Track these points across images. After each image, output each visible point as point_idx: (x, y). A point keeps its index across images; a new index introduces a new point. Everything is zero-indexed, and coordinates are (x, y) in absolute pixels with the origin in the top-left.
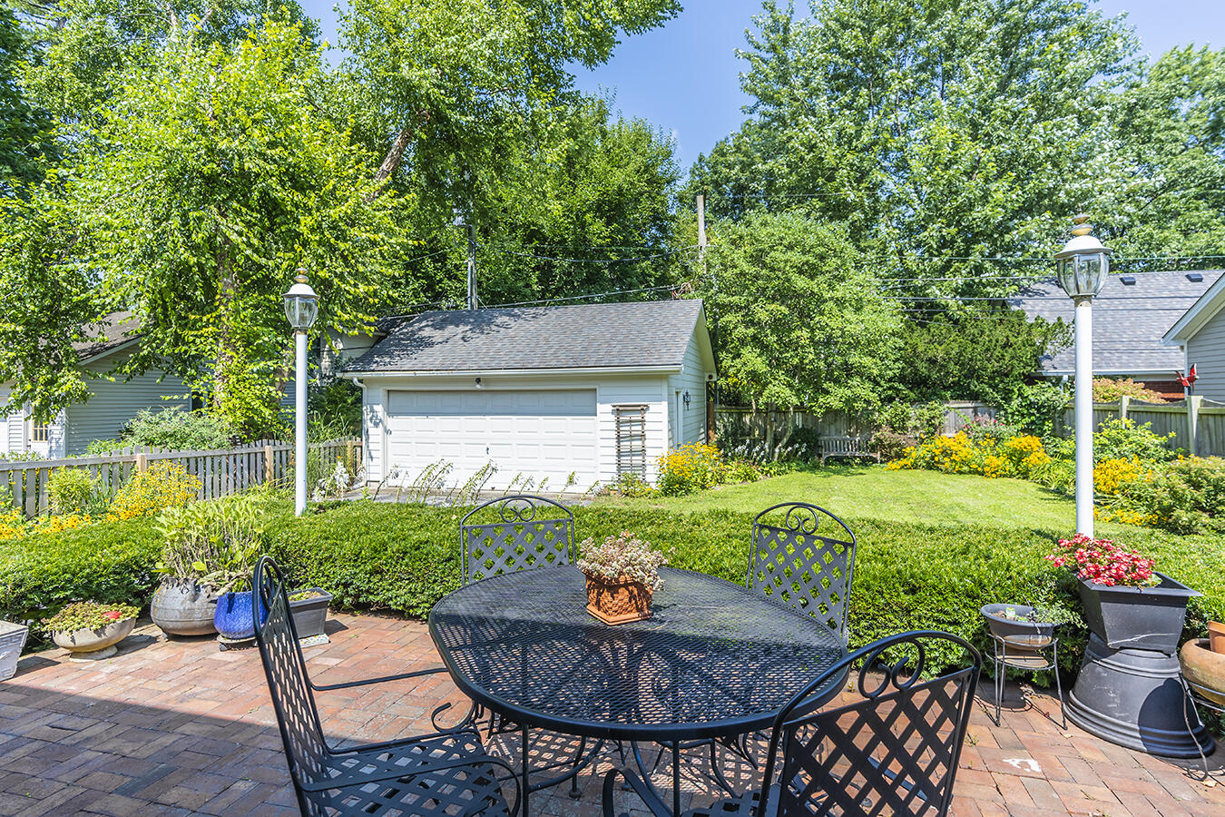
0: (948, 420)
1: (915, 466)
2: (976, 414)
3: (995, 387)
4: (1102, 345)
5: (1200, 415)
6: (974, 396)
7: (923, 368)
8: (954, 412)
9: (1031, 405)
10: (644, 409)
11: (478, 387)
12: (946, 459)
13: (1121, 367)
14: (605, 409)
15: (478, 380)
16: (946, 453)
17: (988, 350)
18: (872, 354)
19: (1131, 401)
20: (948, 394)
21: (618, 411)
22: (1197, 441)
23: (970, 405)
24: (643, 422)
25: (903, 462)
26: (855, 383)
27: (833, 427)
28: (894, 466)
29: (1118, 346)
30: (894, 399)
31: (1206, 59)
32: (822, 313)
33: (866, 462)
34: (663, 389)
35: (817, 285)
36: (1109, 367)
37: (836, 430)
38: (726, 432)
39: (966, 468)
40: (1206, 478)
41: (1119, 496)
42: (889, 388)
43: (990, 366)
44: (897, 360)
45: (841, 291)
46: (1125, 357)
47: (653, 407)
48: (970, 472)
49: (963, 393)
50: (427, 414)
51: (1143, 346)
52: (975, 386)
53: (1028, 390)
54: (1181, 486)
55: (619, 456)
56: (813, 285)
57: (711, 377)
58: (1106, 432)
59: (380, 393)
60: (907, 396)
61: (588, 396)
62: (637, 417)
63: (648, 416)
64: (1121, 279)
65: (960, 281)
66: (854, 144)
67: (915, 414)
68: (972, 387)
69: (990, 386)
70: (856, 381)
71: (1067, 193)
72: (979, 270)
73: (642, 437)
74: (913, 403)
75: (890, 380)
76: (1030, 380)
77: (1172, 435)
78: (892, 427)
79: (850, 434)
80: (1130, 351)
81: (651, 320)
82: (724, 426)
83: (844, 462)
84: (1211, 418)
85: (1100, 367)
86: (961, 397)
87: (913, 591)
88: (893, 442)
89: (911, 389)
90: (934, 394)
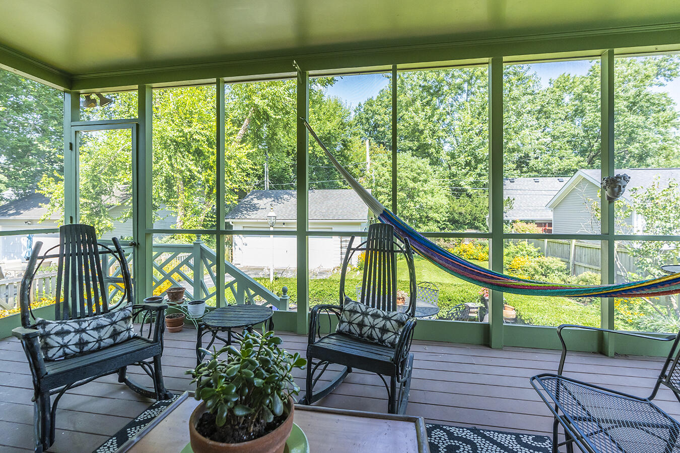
6: (476, 228)
7: (457, 217)
11: (284, 226)
12: (465, 254)
13: (531, 217)
15: (284, 224)
16: (464, 251)
17: (481, 210)
18: (437, 212)
20: (466, 227)
22: (547, 251)
26: (430, 224)
29: (531, 208)
30: (445, 228)
31: (575, 81)
32: (418, 196)
34: (359, 229)
35: (417, 185)
36: (527, 216)
39: (472, 257)
40: (545, 265)
41: (520, 270)
42: (444, 224)
43: (482, 216)
44: (447, 213)
45: (427, 187)
46: (533, 213)
48: (473, 259)
49: (472, 226)
51: (539, 208)
52: (477, 224)
54: (537, 267)
55: (341, 254)
56: (416, 185)
57: (372, 218)
58: (518, 246)
60: (450, 227)
65: (472, 179)
66: (431, 119)
68: (475, 224)
69: (482, 224)
70: (431, 223)
72: (480, 175)
75: (445, 221)
77: (539, 248)
80: (535, 210)
81: (352, 198)
85: (523, 217)
86: (471, 228)
87: (450, 300)
89: (452, 225)
90: (461, 227)
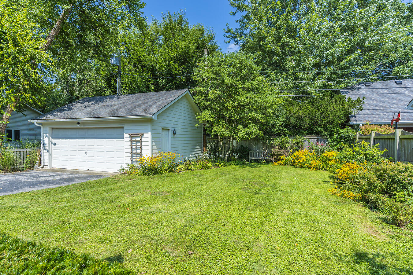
0: (306, 144)
1: (286, 164)
2: (318, 142)
3: (326, 130)
4: (381, 111)
5: (401, 139)
6: (318, 133)
8: (309, 141)
9: (342, 137)
10: (142, 135)
11: (79, 126)
14: (126, 136)
15: (79, 123)
19: (376, 134)
20: (305, 132)
21: (132, 136)
22: (398, 154)
23: (315, 137)
24: (141, 141)
25: (280, 162)
27: (257, 147)
28: (276, 164)
30: (281, 134)
33: (268, 162)
34: (149, 126)
37: (258, 148)
38: (211, 148)
40: (388, 174)
42: (280, 130)
47: (145, 135)
49: (311, 132)
50: (65, 138)
52: (317, 129)
53: (341, 131)
55: (132, 156)
59: (48, 129)
60: (287, 133)
61: (120, 130)
62: (138, 139)
63: (143, 139)
64: (396, 82)
67: (291, 141)
69: (324, 129)
71: (369, 42)
73: (141, 148)
74: (290, 136)
76: (343, 126)
78: (280, 147)
79: (263, 150)
82: (211, 146)
83: (258, 161)
84: (405, 141)
86: (311, 134)
88: (279, 153)
90: (299, 132)
